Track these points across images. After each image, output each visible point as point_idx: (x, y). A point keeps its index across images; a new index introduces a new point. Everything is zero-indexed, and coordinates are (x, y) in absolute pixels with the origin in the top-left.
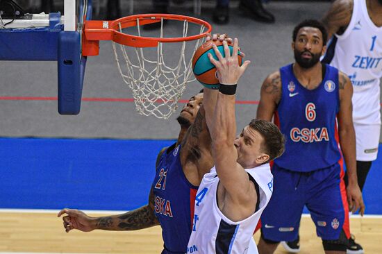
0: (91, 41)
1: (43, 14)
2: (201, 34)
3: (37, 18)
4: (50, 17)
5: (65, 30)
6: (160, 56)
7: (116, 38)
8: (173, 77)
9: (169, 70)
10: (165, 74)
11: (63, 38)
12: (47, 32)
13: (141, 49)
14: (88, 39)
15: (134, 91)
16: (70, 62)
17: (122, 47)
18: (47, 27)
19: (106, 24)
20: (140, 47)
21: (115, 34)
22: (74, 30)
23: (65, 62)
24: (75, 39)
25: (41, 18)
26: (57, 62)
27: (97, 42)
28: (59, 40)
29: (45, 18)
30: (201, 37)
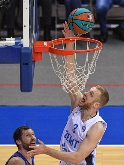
0: (38, 53)
1: (12, 38)
2: (97, 48)
3: (8, 40)
4: (15, 40)
5: (24, 46)
6: (75, 60)
7: (51, 51)
8: (82, 71)
9: (80, 68)
10: (78, 69)
11: (23, 51)
12: (13, 48)
13: (65, 56)
14: (36, 51)
15: (61, 79)
16: (27, 64)
17: (54, 55)
18: (14, 45)
19: (45, 43)
20: (64, 55)
21: (51, 48)
22: (29, 47)
23: (24, 64)
24: (29, 51)
25: (10, 40)
26: (20, 64)
27: (41, 53)
28: (21, 52)
29: (13, 40)
30: (97, 50)
